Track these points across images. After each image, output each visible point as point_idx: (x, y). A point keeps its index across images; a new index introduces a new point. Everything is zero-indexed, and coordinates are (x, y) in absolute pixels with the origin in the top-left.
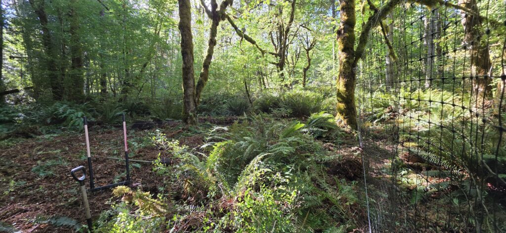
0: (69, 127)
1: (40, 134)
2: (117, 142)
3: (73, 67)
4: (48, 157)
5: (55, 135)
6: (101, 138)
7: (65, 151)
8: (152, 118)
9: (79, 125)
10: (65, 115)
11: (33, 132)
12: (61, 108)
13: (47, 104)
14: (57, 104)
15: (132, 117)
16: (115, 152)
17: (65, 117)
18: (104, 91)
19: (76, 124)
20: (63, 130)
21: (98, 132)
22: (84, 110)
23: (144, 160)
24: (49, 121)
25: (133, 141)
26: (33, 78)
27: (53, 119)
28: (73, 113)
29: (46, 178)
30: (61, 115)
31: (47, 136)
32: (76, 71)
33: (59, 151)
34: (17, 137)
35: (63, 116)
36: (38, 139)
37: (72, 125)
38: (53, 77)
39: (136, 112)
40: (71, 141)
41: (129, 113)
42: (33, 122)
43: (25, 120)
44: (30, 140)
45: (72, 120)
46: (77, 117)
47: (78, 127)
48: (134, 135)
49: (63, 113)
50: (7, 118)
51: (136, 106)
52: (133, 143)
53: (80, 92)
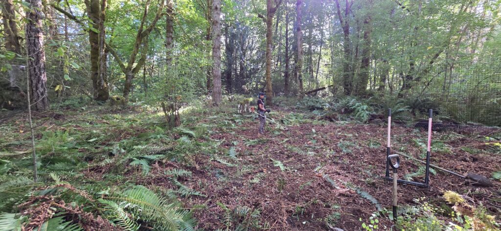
0: (356, 117)
1: (338, 120)
2: (400, 139)
3: (362, 67)
4: (345, 138)
5: (347, 122)
6: (383, 131)
7: (356, 136)
8: (441, 119)
9: (363, 116)
10: (354, 107)
11: (334, 118)
12: (352, 101)
13: (341, 98)
14: (348, 98)
15: (414, 115)
16: (402, 149)
17: (355, 109)
18: (382, 87)
19: (361, 116)
20: (352, 119)
21: (380, 126)
22: (368, 104)
23: (440, 166)
24: (343, 110)
25: (420, 142)
26: (333, 78)
27: (346, 110)
28: (360, 106)
29: (347, 154)
30: (351, 106)
31: (342, 122)
32: (364, 70)
33: (351, 135)
34: (326, 120)
35: (353, 108)
36: (337, 124)
37: (358, 116)
38: (346, 77)
39: (420, 109)
40: (359, 129)
41: (411, 110)
42: (333, 110)
43: (329, 109)
44: (332, 123)
45: (358, 111)
46: (363, 110)
47: (362, 118)
48: (419, 135)
49: (353, 105)
50: (321, 106)
51: (419, 103)
52: (420, 144)
53: (364, 88)
